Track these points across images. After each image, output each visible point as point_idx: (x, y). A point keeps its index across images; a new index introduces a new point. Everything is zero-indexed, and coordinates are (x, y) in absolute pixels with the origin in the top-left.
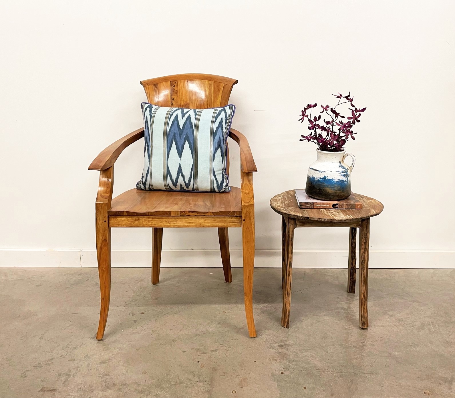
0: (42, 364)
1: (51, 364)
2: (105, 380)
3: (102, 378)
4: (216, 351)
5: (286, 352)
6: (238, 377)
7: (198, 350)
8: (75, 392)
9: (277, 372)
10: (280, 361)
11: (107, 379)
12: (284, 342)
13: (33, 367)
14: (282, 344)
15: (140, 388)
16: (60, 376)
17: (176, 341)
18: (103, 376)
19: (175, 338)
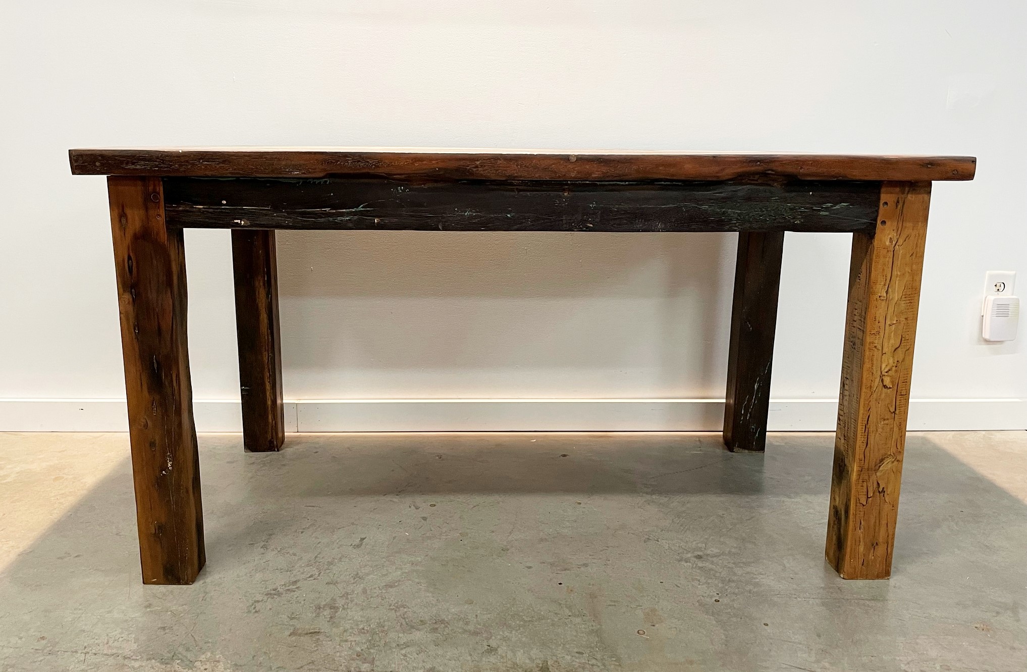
0: (279, 589)
1: (296, 590)
2: (404, 615)
3: (396, 610)
4: (586, 565)
5: (711, 566)
6: (639, 607)
7: (552, 564)
8: (355, 634)
9: (708, 600)
10: (705, 581)
11: (406, 612)
12: (702, 551)
13: (267, 595)
14: (700, 553)
15: (471, 627)
16: (320, 608)
17: (508, 550)
18: (397, 607)
19: (506, 546)
